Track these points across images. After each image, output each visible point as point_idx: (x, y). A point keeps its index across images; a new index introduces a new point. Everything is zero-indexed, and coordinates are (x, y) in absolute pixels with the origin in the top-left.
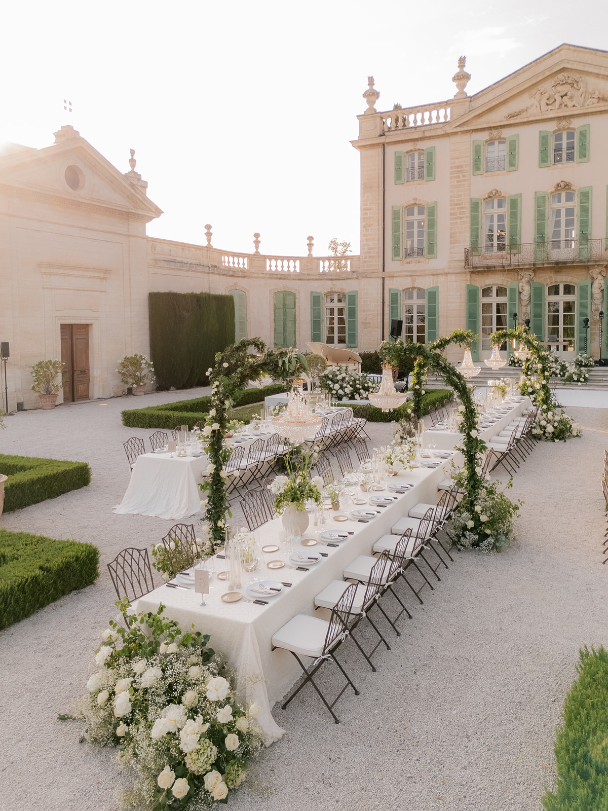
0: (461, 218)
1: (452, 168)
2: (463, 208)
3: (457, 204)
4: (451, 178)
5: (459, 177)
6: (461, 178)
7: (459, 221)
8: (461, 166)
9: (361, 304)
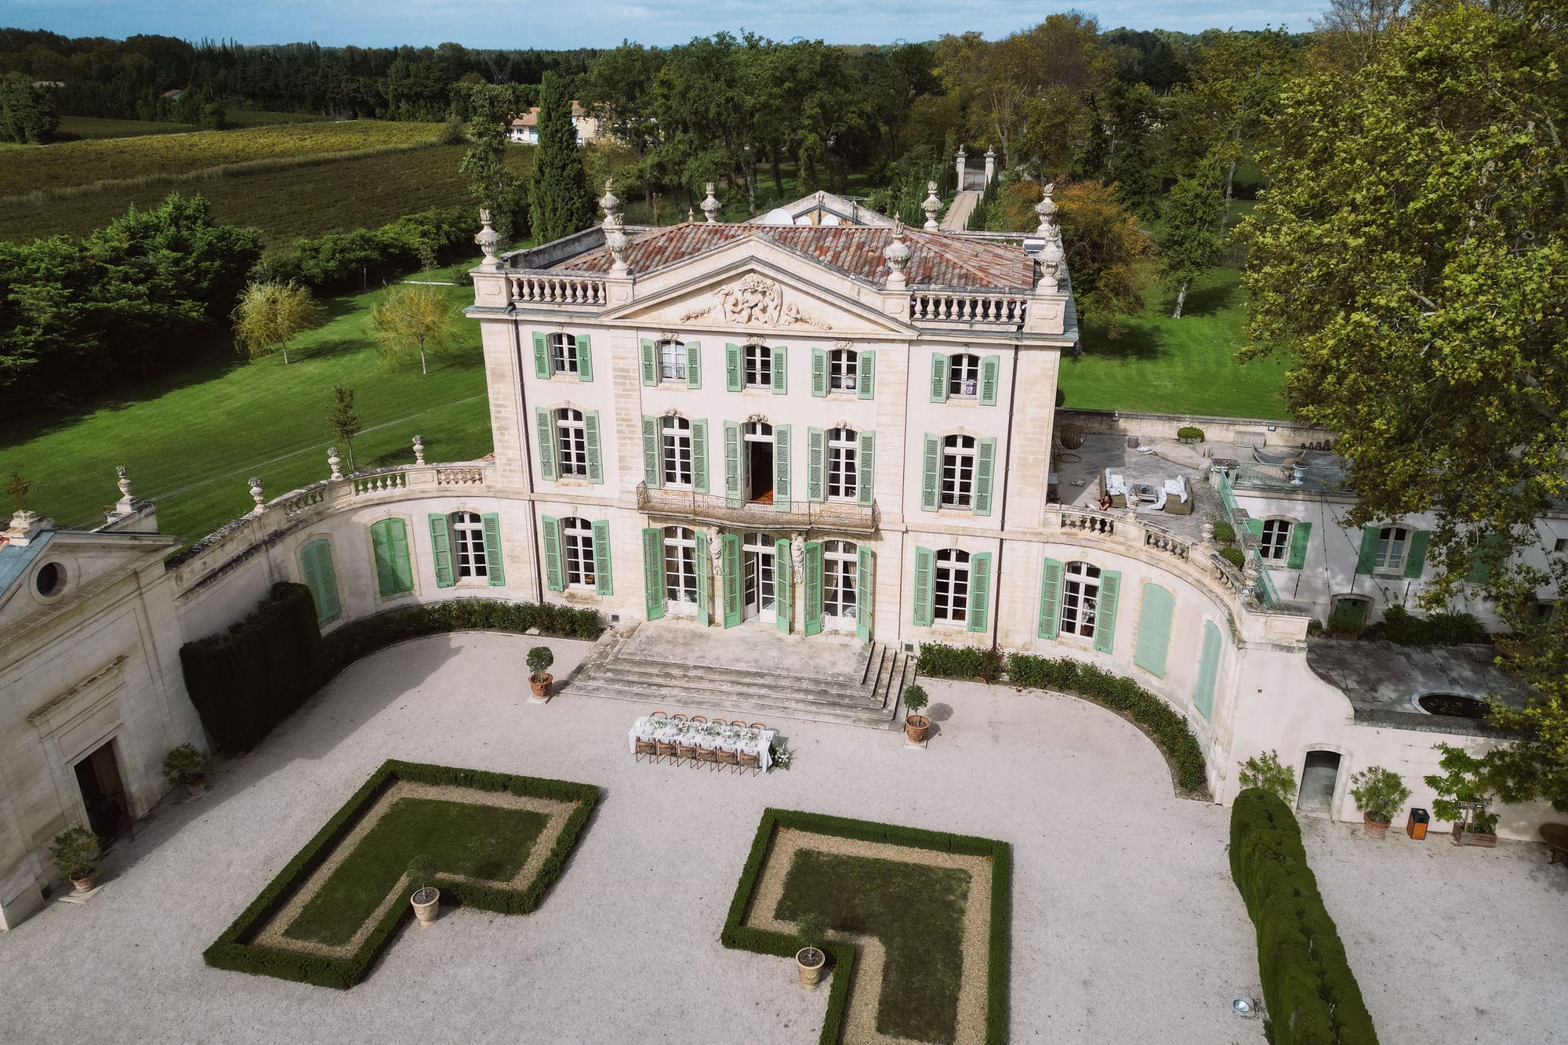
0: (632, 439)
1: (615, 369)
2: (632, 426)
3: (624, 420)
4: (615, 383)
5: (625, 384)
6: (628, 386)
7: (629, 442)
8: (627, 371)
9: (504, 531)
